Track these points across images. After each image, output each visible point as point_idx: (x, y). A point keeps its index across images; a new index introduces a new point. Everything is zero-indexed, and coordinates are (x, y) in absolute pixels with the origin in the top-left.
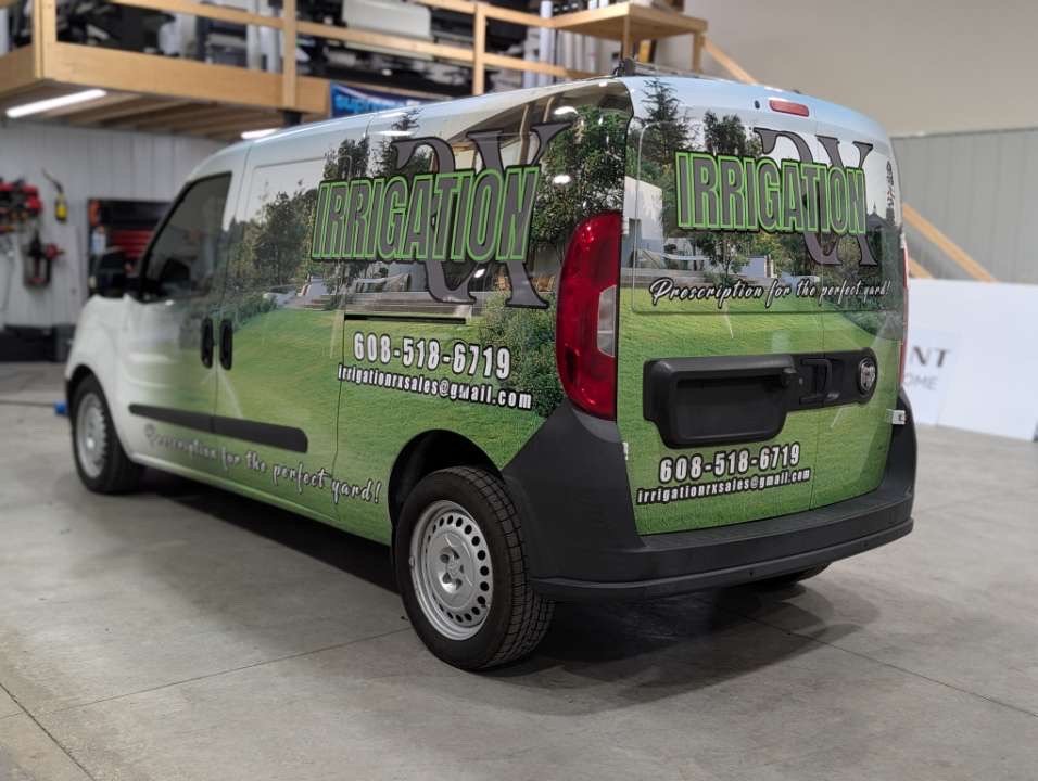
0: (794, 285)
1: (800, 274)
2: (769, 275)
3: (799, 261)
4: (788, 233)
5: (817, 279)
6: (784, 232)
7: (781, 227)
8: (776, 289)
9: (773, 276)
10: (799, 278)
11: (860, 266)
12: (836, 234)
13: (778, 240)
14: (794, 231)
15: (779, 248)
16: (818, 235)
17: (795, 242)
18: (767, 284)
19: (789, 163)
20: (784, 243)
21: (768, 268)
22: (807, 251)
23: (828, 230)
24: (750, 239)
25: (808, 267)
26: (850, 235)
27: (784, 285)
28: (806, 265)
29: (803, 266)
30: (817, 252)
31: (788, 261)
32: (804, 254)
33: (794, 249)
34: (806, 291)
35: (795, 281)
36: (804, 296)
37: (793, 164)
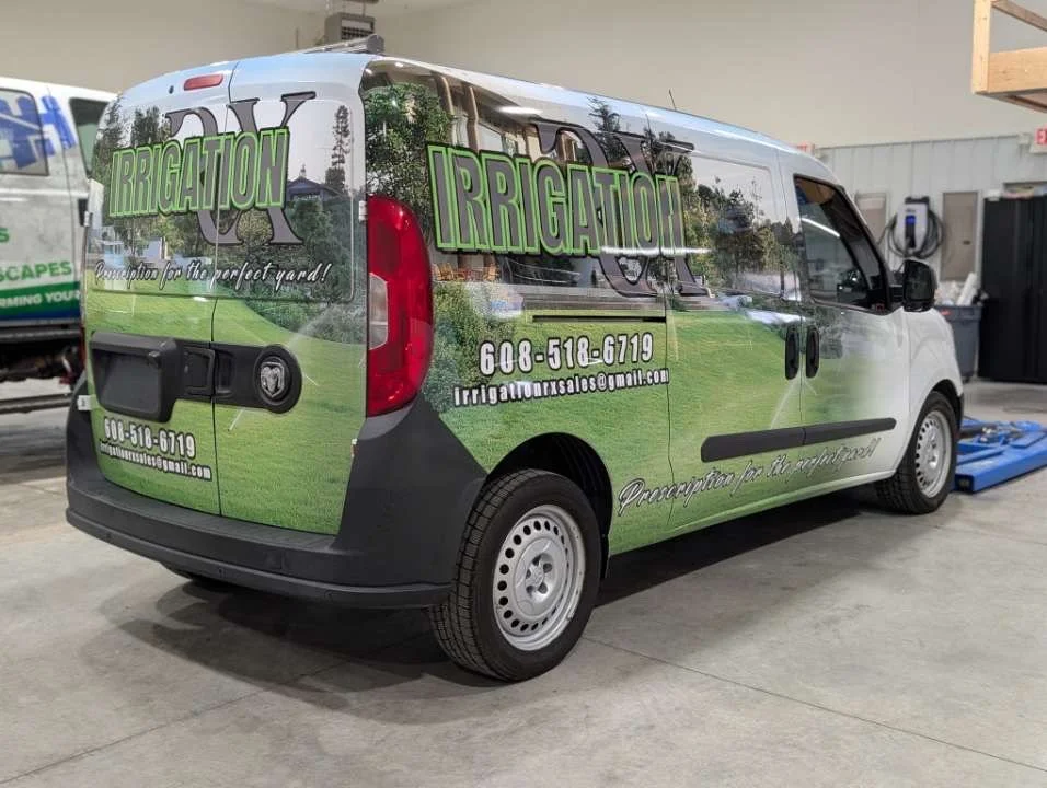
0: (185, 268)
1: (191, 255)
2: (163, 257)
3: (190, 242)
4: (181, 214)
5: (208, 261)
6: (178, 213)
7: (176, 208)
8: (168, 271)
9: (167, 258)
10: (190, 259)
11: (270, 244)
12: (238, 209)
13: (173, 221)
14: (189, 211)
15: (173, 230)
16: (213, 213)
17: (189, 222)
18: (161, 265)
19: (191, 141)
20: (178, 225)
21: (163, 251)
22: (200, 231)
23: (227, 206)
24: (152, 221)
25: (200, 249)
26: (257, 208)
27: (175, 267)
28: (197, 247)
29: (194, 247)
30: (211, 232)
31: (180, 242)
32: (196, 234)
33: (186, 230)
34: (196, 273)
35: (186, 263)
36: (194, 279)
37: (194, 141)
